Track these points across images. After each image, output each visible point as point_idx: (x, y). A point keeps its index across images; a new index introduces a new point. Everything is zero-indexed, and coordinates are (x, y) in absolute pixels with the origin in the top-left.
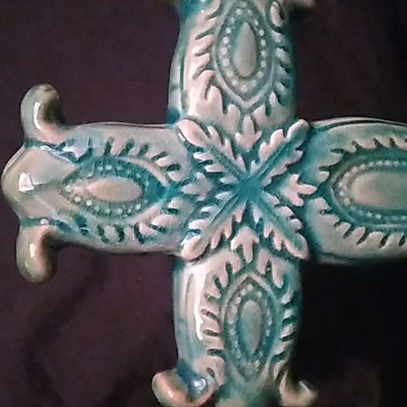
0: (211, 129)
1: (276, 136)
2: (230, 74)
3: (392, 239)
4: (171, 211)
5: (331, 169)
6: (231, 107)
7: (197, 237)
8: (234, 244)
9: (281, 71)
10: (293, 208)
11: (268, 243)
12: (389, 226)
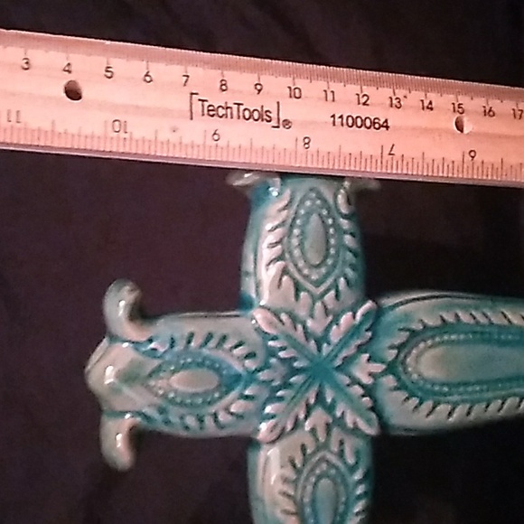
0: (284, 317)
1: (345, 319)
4: (247, 397)
5: (400, 347)
6: (302, 294)
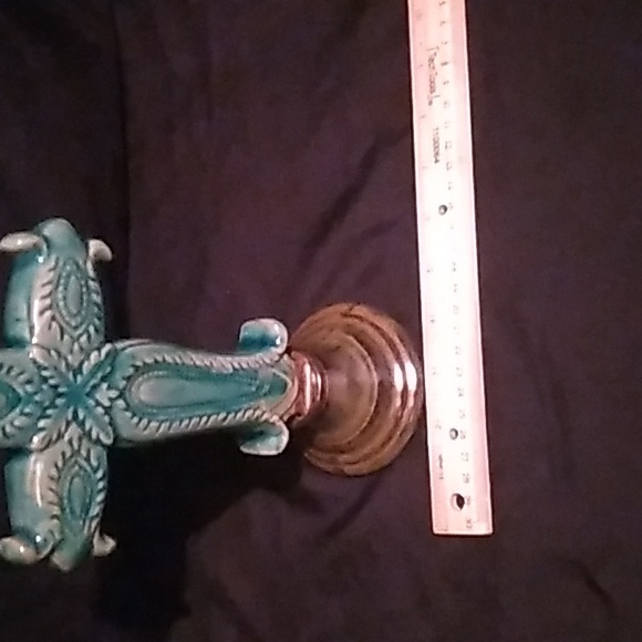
0: (53, 353)
1: (94, 355)
2: (64, 312)
3: (164, 426)
4: (27, 415)
5: (128, 379)
6: (66, 337)
7: (42, 434)
8: (66, 438)
9: (96, 309)
10: (104, 407)
11: (89, 434)
12: (162, 418)
